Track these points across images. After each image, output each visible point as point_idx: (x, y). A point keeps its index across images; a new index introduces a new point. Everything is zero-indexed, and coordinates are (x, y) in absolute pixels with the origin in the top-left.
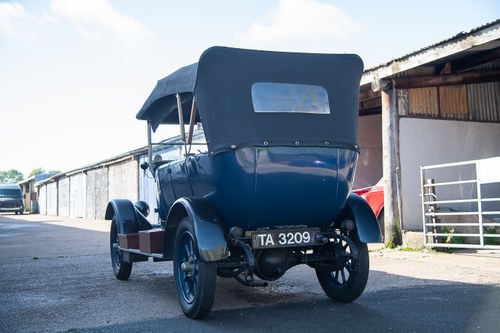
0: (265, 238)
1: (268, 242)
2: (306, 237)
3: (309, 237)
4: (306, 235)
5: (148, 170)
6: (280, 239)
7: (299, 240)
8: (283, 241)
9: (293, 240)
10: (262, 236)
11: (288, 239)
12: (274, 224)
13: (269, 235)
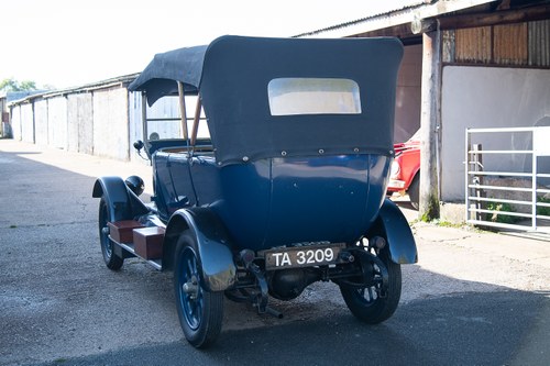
0: (281, 258)
1: (283, 261)
2: (328, 255)
3: (332, 254)
4: (329, 252)
5: (142, 150)
6: (298, 258)
7: (320, 258)
8: (301, 260)
9: (314, 259)
10: (277, 255)
11: (307, 257)
12: (290, 242)
13: (286, 254)
